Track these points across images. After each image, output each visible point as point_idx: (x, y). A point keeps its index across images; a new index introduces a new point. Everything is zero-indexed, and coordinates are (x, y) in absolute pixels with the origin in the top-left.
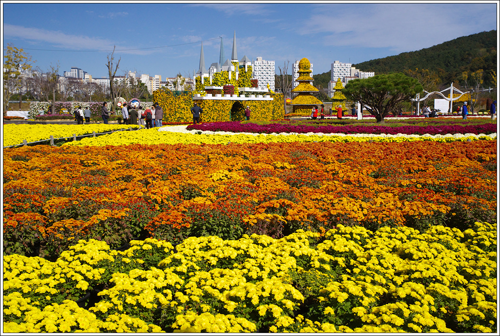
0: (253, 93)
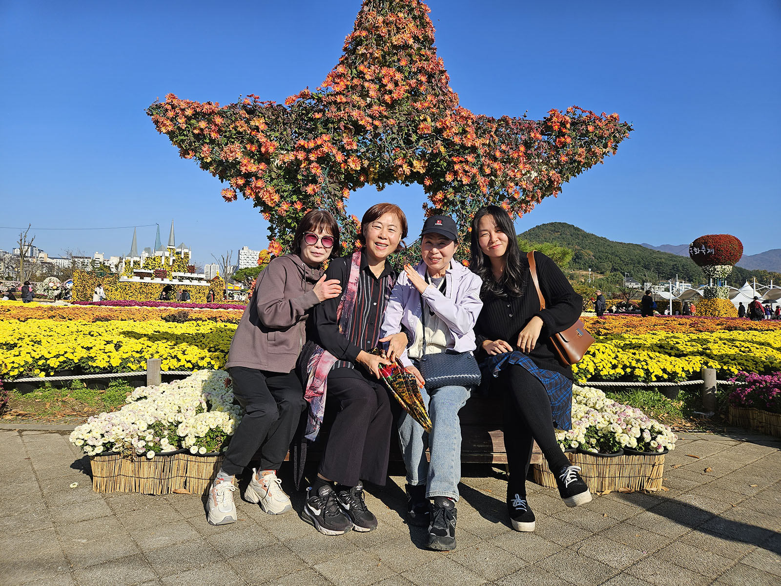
0: (188, 278)
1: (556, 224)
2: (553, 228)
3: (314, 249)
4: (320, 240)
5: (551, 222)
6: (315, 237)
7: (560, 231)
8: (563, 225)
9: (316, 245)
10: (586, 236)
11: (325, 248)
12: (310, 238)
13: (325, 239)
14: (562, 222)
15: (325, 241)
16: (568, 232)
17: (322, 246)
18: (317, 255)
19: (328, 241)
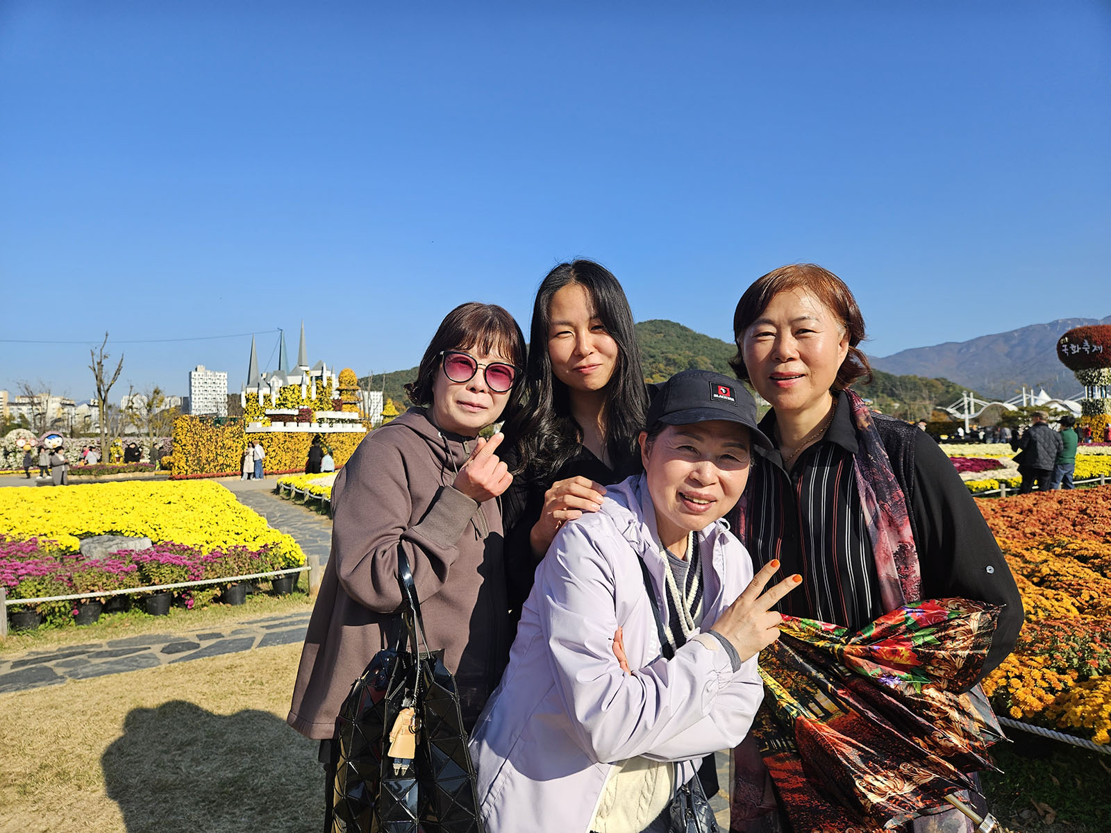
1: (657, 322)
2: (653, 328)
3: (463, 392)
4: (480, 373)
5: (649, 320)
6: (469, 365)
7: (663, 331)
8: (666, 323)
9: (471, 384)
10: (697, 338)
11: (492, 392)
12: (457, 366)
13: (493, 370)
14: (664, 319)
15: (493, 376)
16: (672, 332)
17: (486, 389)
18: (471, 408)
19: (502, 377)
